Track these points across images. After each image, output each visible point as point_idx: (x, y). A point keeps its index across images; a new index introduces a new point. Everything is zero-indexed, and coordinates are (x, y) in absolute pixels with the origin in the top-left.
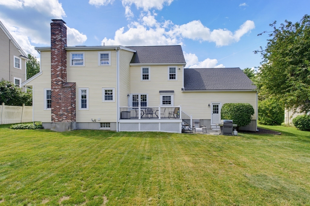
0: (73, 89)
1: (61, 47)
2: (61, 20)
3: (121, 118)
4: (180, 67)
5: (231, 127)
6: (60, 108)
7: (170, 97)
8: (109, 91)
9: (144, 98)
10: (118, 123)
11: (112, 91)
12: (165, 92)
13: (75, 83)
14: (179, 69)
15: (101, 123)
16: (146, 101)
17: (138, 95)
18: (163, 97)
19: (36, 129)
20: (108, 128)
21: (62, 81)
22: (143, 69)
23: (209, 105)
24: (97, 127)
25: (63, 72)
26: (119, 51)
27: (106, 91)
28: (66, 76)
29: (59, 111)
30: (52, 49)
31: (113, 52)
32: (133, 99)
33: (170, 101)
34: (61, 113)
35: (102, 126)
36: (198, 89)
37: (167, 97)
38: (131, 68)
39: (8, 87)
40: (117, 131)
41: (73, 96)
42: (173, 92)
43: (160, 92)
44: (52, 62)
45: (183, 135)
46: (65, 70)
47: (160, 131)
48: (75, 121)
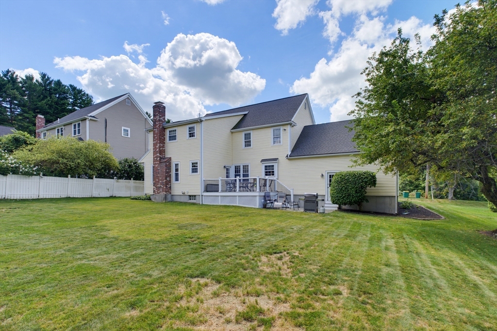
0: (167, 164)
1: (160, 126)
2: (159, 102)
3: (207, 191)
4: (285, 127)
5: (314, 202)
6: (158, 181)
7: (273, 166)
8: (195, 163)
9: (246, 168)
10: (202, 195)
11: (197, 163)
12: (268, 161)
13: (170, 158)
14: (285, 130)
15: (190, 196)
16: (248, 172)
17: (240, 166)
18: (266, 166)
19: (145, 199)
20: (195, 201)
21: (160, 157)
22: (245, 134)
23: (322, 175)
24: (186, 199)
25: (161, 149)
26: (203, 122)
27: (193, 164)
28: (164, 152)
29: (158, 185)
30: (154, 129)
31: (198, 124)
32: (236, 171)
33: (273, 172)
34: (159, 186)
35: (190, 199)
36: (308, 154)
37: (269, 166)
38: (234, 134)
39: (134, 164)
40: (201, 204)
41: (167, 170)
42: (276, 159)
43: (263, 161)
44: (154, 141)
45: (264, 212)
46: (163, 147)
47: (238, 205)
48: (170, 193)
